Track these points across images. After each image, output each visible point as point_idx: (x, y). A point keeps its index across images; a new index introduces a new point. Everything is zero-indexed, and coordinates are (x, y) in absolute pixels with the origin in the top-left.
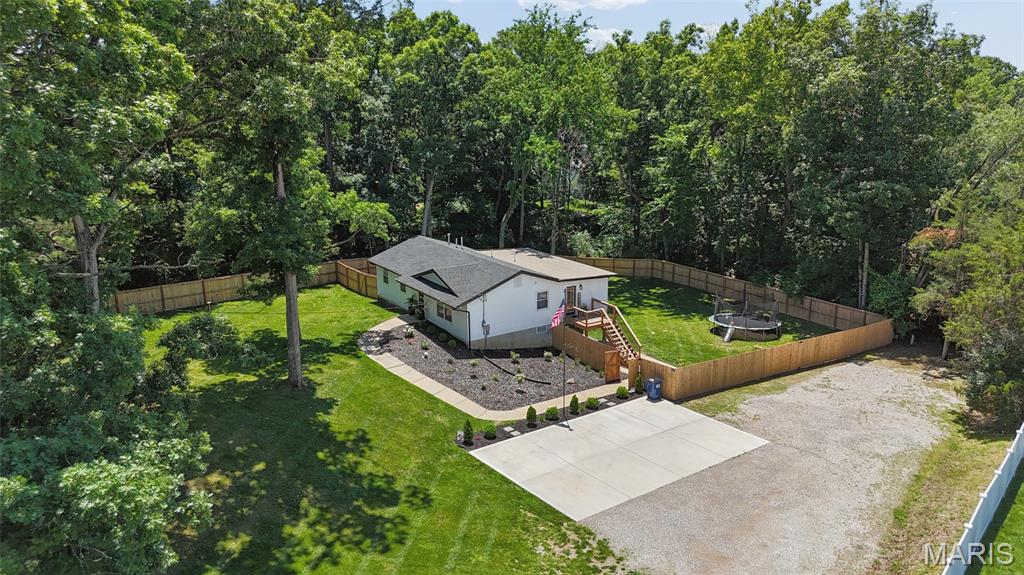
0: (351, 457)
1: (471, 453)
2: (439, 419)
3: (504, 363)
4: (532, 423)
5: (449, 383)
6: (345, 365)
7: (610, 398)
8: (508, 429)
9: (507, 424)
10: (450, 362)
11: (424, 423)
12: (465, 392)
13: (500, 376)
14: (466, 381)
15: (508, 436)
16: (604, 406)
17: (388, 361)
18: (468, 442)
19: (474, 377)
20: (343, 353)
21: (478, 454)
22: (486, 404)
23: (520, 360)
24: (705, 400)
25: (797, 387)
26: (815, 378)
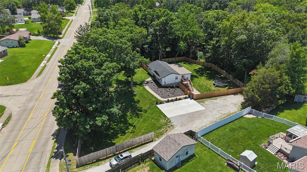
0: (137, 104)
1: (157, 105)
2: (153, 99)
3: (167, 89)
4: (168, 101)
5: (156, 93)
6: (140, 88)
7: (184, 98)
8: (164, 102)
9: (164, 101)
10: (158, 89)
11: (151, 100)
12: (159, 95)
13: (166, 92)
14: (159, 93)
15: (164, 103)
16: (182, 99)
17: (147, 88)
18: (157, 104)
19: (161, 92)
20: (139, 85)
21: (158, 106)
22: (162, 97)
23: (171, 89)
24: (200, 100)
25: (219, 99)
26: (224, 97)
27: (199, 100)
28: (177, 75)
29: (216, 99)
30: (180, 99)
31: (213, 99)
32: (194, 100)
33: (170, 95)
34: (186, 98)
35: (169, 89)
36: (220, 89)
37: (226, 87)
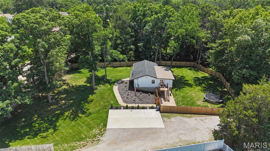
2: (112, 102)
3: (138, 94)
4: (127, 108)
5: (122, 95)
7: (149, 107)
8: (122, 108)
10: (127, 91)
11: (108, 102)
13: (134, 96)
14: (125, 95)
15: (120, 109)
16: (147, 109)
17: (115, 87)
18: (112, 108)
19: (128, 95)
20: (110, 84)
21: (110, 111)
23: (142, 94)
24: (168, 114)
25: (195, 118)
26: (203, 117)
27: (166, 114)
28: (154, 79)
29: (190, 117)
30: (143, 108)
31: (186, 117)
32: (161, 112)
33: (137, 100)
34: (152, 108)
35: (140, 94)
36: (209, 105)
37: (221, 104)
